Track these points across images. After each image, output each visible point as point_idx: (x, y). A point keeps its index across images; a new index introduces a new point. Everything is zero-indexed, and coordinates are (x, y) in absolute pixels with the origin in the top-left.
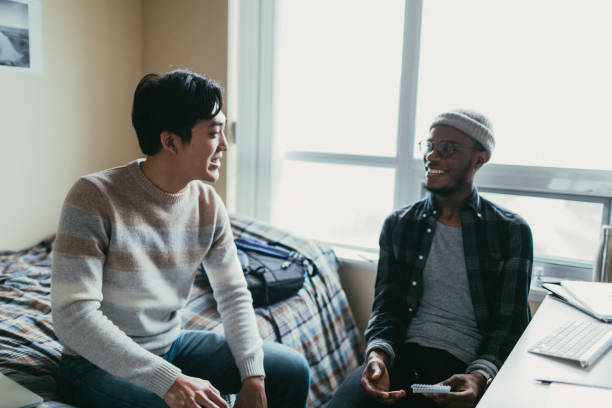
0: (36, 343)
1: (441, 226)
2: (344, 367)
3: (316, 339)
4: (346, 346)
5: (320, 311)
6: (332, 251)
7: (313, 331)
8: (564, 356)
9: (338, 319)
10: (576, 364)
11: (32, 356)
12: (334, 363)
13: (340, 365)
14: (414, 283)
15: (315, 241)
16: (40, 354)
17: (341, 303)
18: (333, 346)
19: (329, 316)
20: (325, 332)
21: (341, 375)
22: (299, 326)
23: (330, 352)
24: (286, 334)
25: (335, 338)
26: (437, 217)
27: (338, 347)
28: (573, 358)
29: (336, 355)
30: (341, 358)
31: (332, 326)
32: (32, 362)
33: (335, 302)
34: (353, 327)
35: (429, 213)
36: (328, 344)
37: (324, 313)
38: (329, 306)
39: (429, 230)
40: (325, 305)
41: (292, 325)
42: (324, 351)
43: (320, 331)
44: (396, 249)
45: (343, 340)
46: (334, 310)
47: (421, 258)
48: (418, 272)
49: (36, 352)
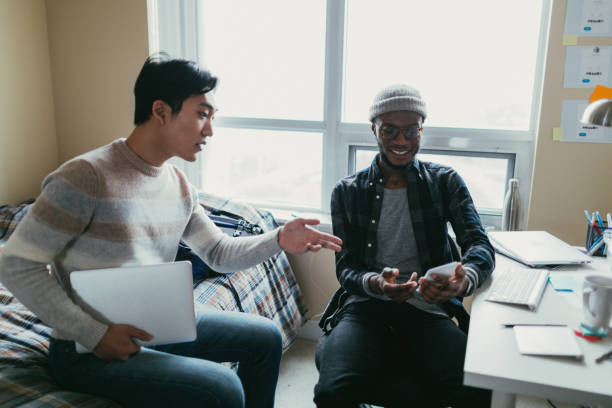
0: (11, 336)
1: (388, 191)
2: (292, 321)
3: (267, 298)
4: (291, 301)
5: (268, 272)
6: (269, 214)
7: (264, 292)
8: (515, 301)
9: (282, 277)
10: (525, 307)
11: (14, 350)
12: (283, 319)
13: (288, 320)
14: (370, 245)
15: (254, 206)
16: (19, 345)
17: (283, 262)
18: (281, 303)
19: (275, 276)
20: (274, 291)
21: (290, 329)
22: (253, 289)
23: (279, 309)
24: (244, 298)
25: (282, 296)
26: (384, 185)
27: (285, 303)
28: (523, 303)
29: (284, 311)
30: (289, 313)
31: (278, 285)
32: (15, 355)
33: (279, 262)
34: (294, 284)
35: (375, 181)
36: (277, 302)
37: (271, 274)
38: (274, 267)
39: (378, 197)
40: (271, 266)
41: (248, 289)
42: (274, 309)
43: (269, 290)
44: (349, 215)
45: (288, 297)
46: (278, 270)
47: (373, 222)
48: (372, 234)
49: (15, 344)
